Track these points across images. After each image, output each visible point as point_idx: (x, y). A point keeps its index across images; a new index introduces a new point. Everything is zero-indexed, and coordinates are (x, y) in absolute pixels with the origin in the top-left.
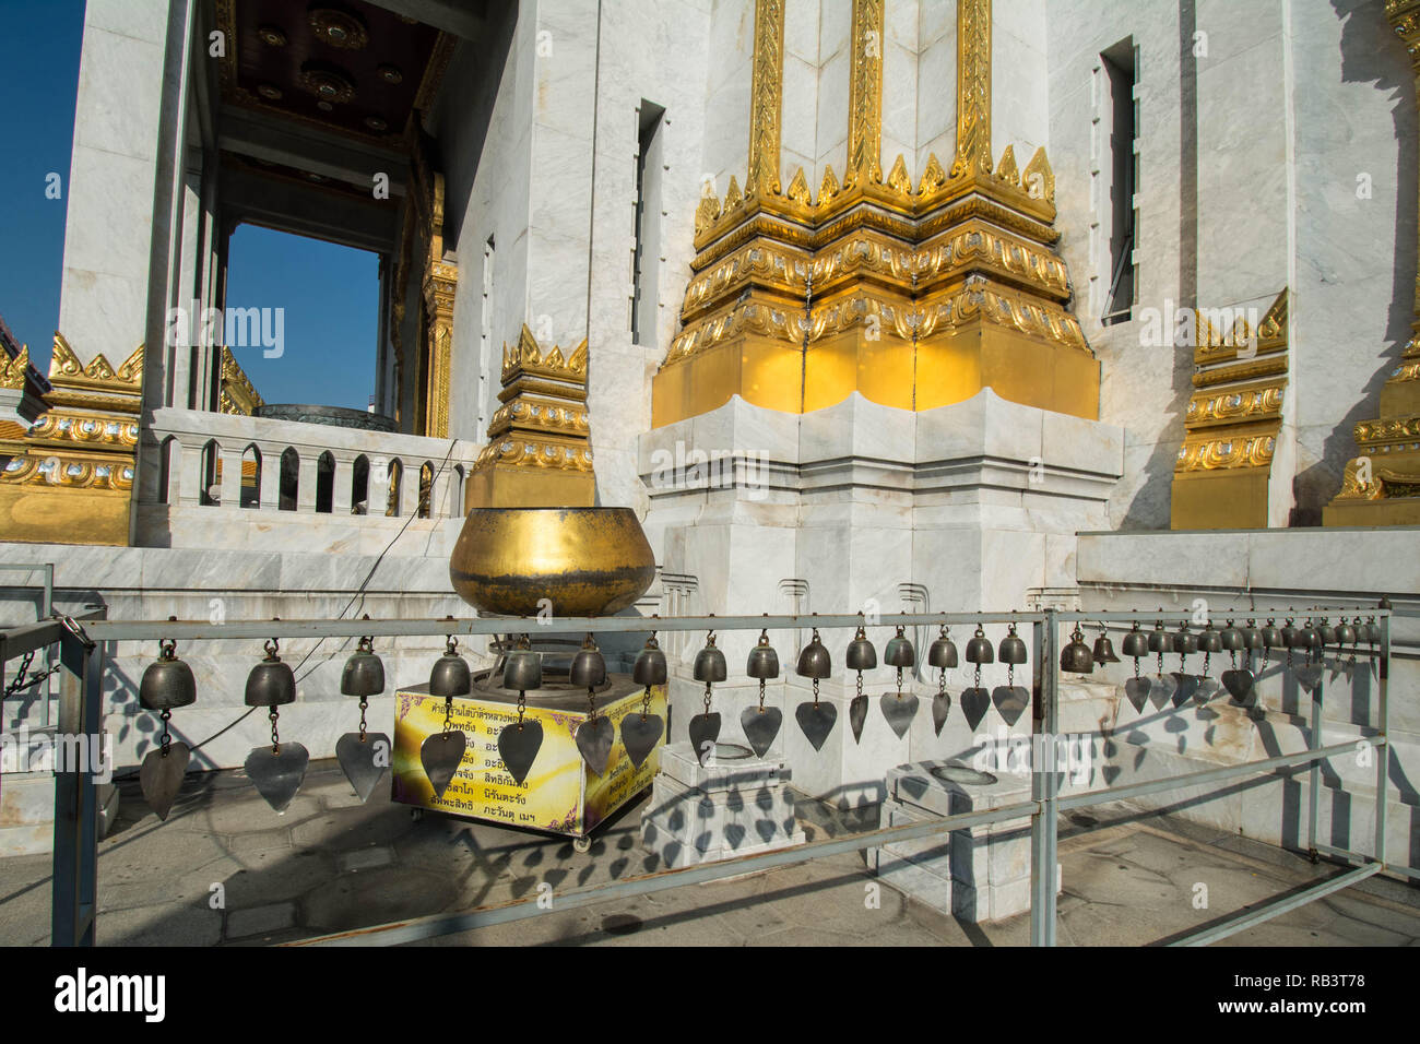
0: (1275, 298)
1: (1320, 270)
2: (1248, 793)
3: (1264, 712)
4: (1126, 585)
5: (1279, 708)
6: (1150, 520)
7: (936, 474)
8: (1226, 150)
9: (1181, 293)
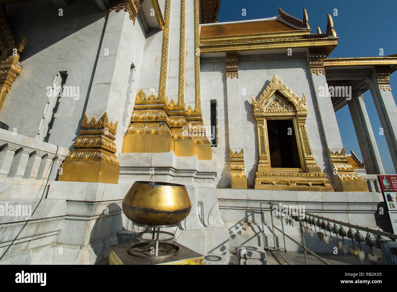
0: (241, 150)
1: (246, 147)
2: (252, 239)
3: (250, 223)
4: (227, 199)
5: (252, 222)
6: (222, 185)
7: (202, 175)
8: (233, 124)
9: (226, 144)
